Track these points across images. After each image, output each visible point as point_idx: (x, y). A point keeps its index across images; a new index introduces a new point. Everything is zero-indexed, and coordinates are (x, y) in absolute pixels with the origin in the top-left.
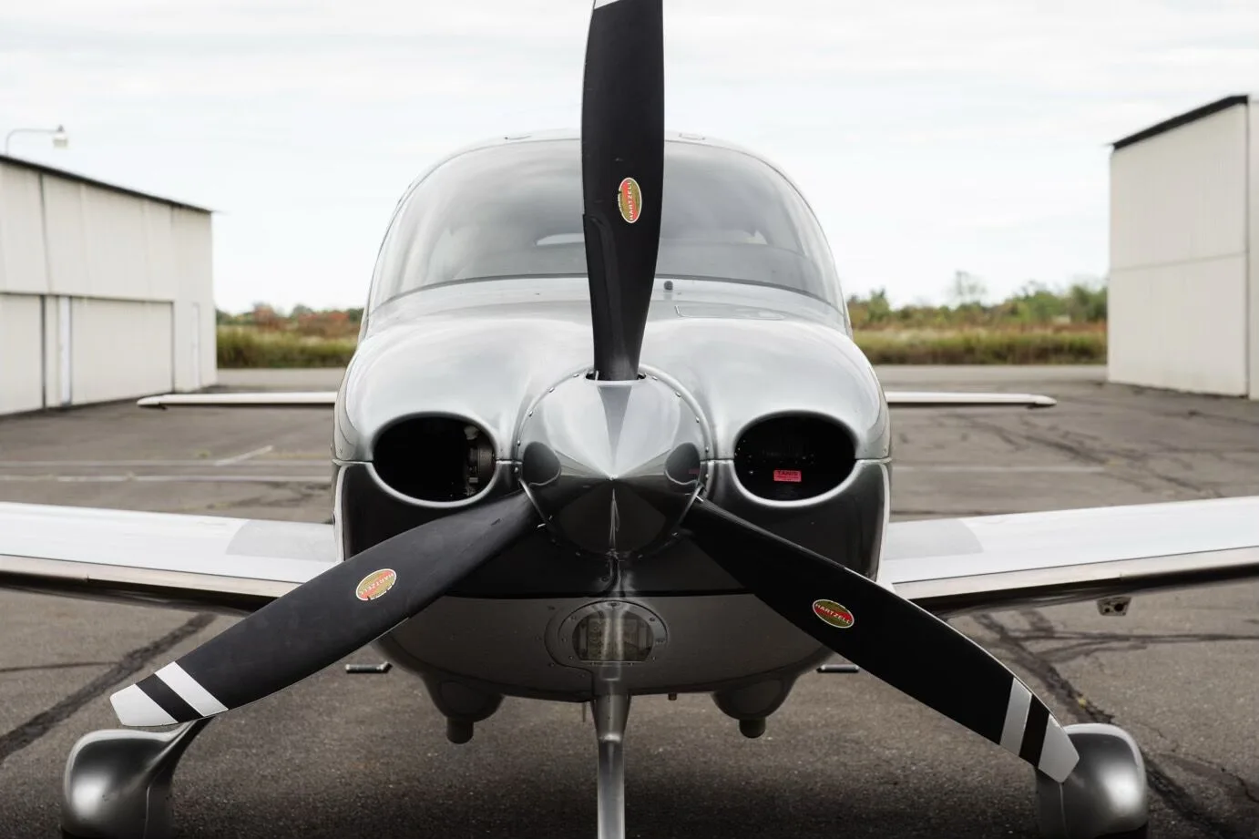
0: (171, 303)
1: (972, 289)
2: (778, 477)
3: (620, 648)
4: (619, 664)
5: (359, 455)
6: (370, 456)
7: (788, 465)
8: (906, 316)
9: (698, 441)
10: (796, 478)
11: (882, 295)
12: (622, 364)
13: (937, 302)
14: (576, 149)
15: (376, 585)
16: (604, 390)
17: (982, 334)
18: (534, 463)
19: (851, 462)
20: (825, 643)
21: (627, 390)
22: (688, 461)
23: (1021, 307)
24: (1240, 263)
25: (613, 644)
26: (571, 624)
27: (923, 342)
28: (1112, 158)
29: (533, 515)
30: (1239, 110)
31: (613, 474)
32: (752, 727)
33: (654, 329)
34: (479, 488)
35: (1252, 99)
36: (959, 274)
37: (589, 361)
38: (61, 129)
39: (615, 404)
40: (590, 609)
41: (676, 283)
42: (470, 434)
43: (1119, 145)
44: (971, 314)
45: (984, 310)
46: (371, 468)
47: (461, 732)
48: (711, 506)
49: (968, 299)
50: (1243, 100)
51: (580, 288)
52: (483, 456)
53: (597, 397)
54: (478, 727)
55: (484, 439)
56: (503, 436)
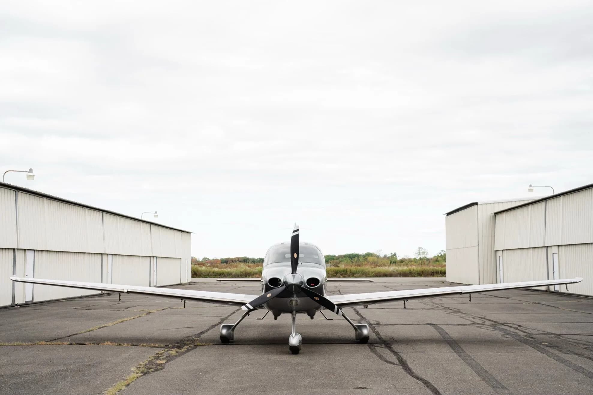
0: (181, 258)
1: (423, 253)
2: (312, 285)
3: (295, 304)
4: (295, 306)
5: (267, 282)
6: (268, 282)
7: (313, 284)
8: (402, 261)
9: (303, 281)
10: (314, 285)
11: (395, 255)
12: (294, 272)
13: (412, 257)
14: (290, 245)
15: (269, 295)
16: (293, 275)
17: (426, 268)
18: (286, 283)
19: (319, 283)
20: (320, 304)
21: (295, 275)
22: (302, 283)
23: (439, 258)
24: (477, 248)
25: (294, 304)
26: (289, 301)
27: (397, 271)
28: (446, 218)
29: (285, 288)
30: (475, 206)
31: (293, 283)
32: (312, 318)
33: (298, 269)
34: (279, 286)
35: (478, 203)
36: (419, 248)
37: (291, 272)
38: (156, 212)
39: (294, 276)
40: (291, 299)
41: (302, 263)
42: (279, 280)
43: (448, 214)
44: (423, 261)
45: (428, 260)
46: (268, 283)
47: (276, 318)
48: (304, 287)
49: (422, 256)
50: (476, 204)
51: (290, 263)
52: (280, 282)
53: (292, 276)
54: (278, 318)
55: (280, 280)
56: (282, 280)
